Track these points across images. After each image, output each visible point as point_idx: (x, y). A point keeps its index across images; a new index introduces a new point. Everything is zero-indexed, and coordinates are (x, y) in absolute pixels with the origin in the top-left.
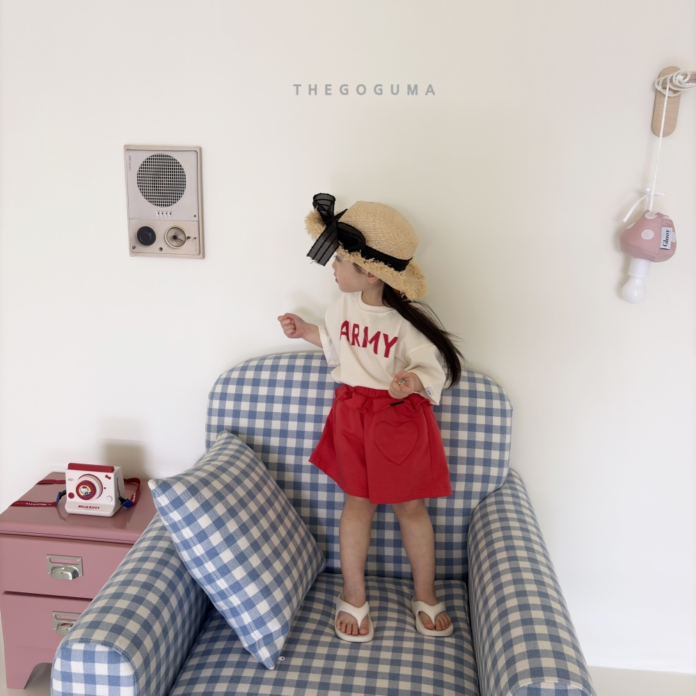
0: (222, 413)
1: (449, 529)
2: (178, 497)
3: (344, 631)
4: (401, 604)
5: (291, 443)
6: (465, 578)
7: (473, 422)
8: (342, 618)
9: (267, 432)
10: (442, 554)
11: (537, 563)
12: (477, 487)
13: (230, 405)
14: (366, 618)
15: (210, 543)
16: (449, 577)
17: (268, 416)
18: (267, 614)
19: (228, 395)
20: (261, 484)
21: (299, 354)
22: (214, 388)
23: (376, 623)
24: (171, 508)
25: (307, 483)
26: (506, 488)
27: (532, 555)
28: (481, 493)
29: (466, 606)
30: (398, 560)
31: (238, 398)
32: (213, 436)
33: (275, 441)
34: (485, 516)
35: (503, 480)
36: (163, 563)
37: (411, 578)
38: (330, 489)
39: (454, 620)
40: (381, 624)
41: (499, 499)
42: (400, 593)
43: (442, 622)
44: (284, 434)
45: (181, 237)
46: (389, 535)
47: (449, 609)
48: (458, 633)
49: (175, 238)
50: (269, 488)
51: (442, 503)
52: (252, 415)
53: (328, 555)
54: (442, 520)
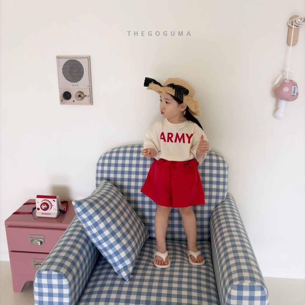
0: (102, 172)
1: (202, 219)
2: (85, 208)
3: (158, 263)
4: (182, 252)
5: (133, 184)
6: (209, 240)
7: (211, 173)
8: (157, 258)
9: (122, 180)
10: (199, 230)
11: (241, 233)
12: (214, 201)
13: (106, 168)
14: (167, 257)
15: (99, 227)
16: (202, 240)
17: (123, 173)
18: (125, 257)
19: (105, 164)
20: (121, 202)
21: (135, 145)
22: (99, 161)
23: (171, 260)
24: (82, 213)
25: (140, 201)
26: (226, 201)
27: (238, 229)
28: (216, 203)
29: (210, 252)
30: (180, 233)
31: (109, 165)
32: (99, 182)
33: (126, 183)
34: (217, 213)
35: (225, 198)
36: (80, 236)
37: (186, 241)
38: (150, 203)
39: (205, 258)
40: (174, 260)
41: (223, 206)
42: (181, 247)
43: (200, 259)
44: (129, 180)
45: (82, 96)
46: (176, 222)
47: (203, 253)
48: (207, 264)
49: (80, 96)
50: (124, 203)
51: (199, 208)
52: (116, 172)
53: (150, 232)
54: (199, 216)
